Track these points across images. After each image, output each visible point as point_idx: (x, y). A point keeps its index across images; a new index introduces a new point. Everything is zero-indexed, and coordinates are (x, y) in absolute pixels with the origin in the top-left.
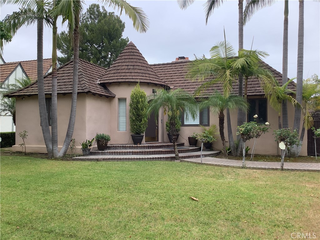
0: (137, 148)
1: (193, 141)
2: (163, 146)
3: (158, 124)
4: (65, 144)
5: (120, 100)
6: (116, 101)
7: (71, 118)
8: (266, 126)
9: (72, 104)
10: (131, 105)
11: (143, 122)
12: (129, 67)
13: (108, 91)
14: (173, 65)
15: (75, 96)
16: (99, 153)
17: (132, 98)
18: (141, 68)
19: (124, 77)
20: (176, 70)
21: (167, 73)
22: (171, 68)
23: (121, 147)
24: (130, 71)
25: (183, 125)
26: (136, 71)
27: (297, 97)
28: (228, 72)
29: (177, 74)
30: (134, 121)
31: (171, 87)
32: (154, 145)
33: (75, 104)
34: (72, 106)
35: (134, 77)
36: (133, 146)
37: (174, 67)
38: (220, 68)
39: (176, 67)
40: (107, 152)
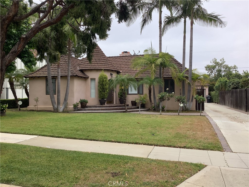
0: (103, 107)
1: (134, 103)
2: (117, 106)
3: (113, 93)
4: (64, 104)
5: (91, 79)
6: (89, 80)
7: (67, 90)
8: (172, 94)
9: (68, 82)
10: (99, 83)
11: (106, 92)
12: (97, 60)
13: (84, 74)
14: (121, 58)
15: (69, 78)
16: (83, 110)
17: (100, 79)
18: (103, 60)
19: (94, 66)
20: (123, 61)
21: (118, 62)
22: (120, 59)
23: (94, 106)
24: (97, 62)
25: (128, 94)
26: (101, 62)
27: (189, 79)
28: (153, 65)
29: (123, 64)
30: (101, 91)
31: (120, 71)
32: (112, 105)
33: (69, 83)
34: (67, 83)
35: (100, 66)
36: (100, 106)
37: (121, 59)
38: (149, 62)
39: (123, 59)
40: (87, 109)
